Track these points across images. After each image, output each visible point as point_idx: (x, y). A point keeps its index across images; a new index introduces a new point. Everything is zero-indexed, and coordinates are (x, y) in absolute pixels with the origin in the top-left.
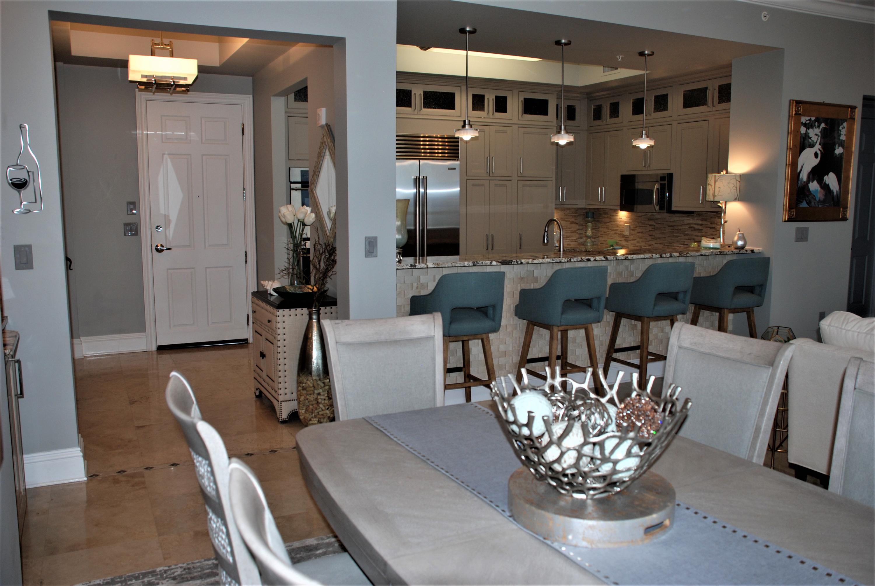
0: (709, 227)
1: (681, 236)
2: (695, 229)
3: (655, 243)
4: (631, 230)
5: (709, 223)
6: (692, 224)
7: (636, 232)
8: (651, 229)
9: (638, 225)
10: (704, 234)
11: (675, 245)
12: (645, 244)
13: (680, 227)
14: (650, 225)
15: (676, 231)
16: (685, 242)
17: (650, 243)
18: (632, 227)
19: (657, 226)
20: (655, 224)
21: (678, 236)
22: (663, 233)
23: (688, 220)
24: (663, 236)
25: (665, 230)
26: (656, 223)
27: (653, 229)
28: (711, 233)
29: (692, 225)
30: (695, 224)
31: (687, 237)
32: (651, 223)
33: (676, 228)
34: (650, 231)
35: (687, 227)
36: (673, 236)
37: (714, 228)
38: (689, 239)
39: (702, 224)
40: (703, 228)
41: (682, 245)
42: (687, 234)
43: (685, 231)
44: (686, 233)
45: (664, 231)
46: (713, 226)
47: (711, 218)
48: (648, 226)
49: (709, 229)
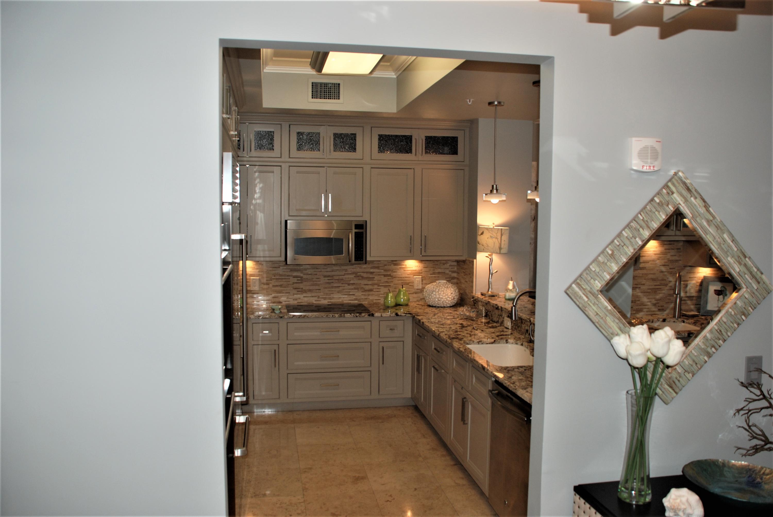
0: (382, 275)
1: (344, 286)
2: (363, 278)
3: (304, 297)
4: (261, 283)
5: (383, 271)
6: (359, 272)
7: (271, 286)
8: (296, 281)
9: (274, 277)
10: (376, 282)
11: (335, 296)
12: (287, 298)
13: (341, 277)
14: (295, 277)
15: (337, 281)
16: (350, 292)
17: (296, 296)
18: (264, 281)
19: (305, 277)
20: (302, 275)
21: (339, 286)
22: (316, 285)
23: (353, 268)
24: (317, 287)
25: (320, 281)
26: (304, 274)
27: (300, 281)
28: (386, 281)
29: (358, 274)
30: (362, 272)
31: (352, 287)
32: (295, 274)
33: (335, 278)
34: (294, 283)
35: (352, 276)
36: (332, 287)
37: (390, 275)
38: (355, 289)
39: (374, 272)
40: (374, 276)
41: (346, 296)
42: (353, 284)
43: (350, 281)
44: (351, 282)
45: (319, 283)
46: (389, 273)
47: (386, 265)
48: (291, 278)
49: (383, 276)
